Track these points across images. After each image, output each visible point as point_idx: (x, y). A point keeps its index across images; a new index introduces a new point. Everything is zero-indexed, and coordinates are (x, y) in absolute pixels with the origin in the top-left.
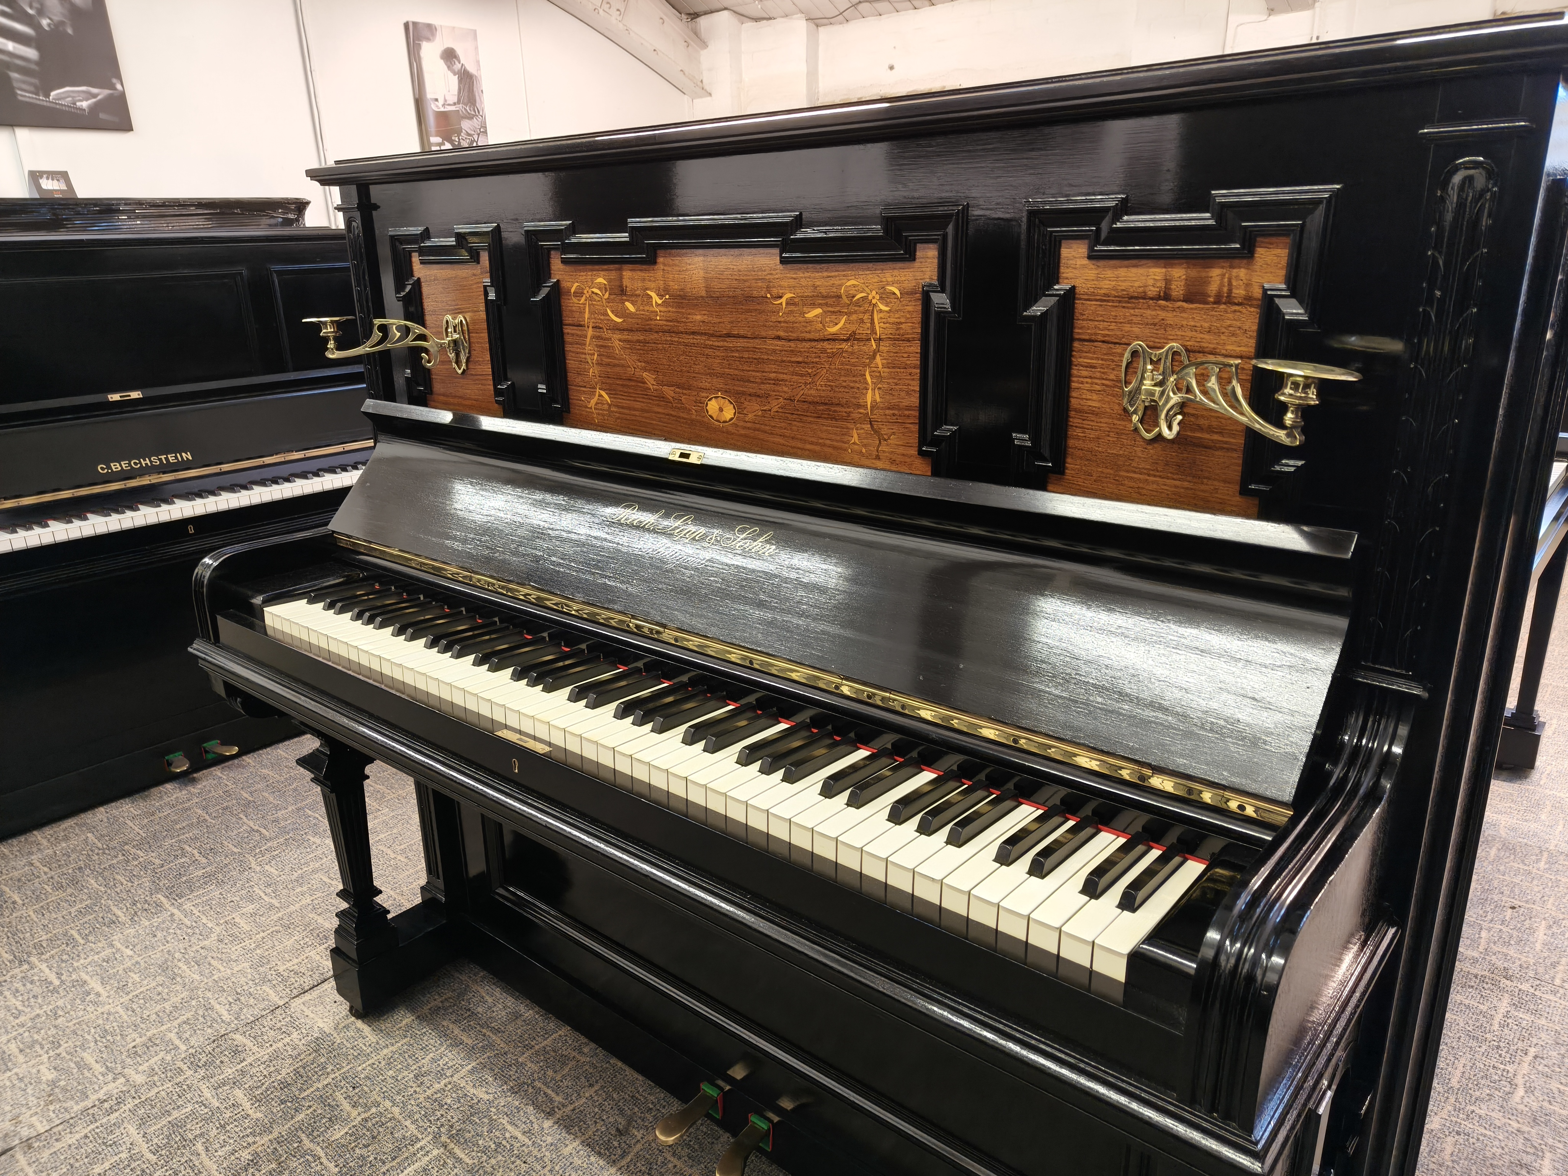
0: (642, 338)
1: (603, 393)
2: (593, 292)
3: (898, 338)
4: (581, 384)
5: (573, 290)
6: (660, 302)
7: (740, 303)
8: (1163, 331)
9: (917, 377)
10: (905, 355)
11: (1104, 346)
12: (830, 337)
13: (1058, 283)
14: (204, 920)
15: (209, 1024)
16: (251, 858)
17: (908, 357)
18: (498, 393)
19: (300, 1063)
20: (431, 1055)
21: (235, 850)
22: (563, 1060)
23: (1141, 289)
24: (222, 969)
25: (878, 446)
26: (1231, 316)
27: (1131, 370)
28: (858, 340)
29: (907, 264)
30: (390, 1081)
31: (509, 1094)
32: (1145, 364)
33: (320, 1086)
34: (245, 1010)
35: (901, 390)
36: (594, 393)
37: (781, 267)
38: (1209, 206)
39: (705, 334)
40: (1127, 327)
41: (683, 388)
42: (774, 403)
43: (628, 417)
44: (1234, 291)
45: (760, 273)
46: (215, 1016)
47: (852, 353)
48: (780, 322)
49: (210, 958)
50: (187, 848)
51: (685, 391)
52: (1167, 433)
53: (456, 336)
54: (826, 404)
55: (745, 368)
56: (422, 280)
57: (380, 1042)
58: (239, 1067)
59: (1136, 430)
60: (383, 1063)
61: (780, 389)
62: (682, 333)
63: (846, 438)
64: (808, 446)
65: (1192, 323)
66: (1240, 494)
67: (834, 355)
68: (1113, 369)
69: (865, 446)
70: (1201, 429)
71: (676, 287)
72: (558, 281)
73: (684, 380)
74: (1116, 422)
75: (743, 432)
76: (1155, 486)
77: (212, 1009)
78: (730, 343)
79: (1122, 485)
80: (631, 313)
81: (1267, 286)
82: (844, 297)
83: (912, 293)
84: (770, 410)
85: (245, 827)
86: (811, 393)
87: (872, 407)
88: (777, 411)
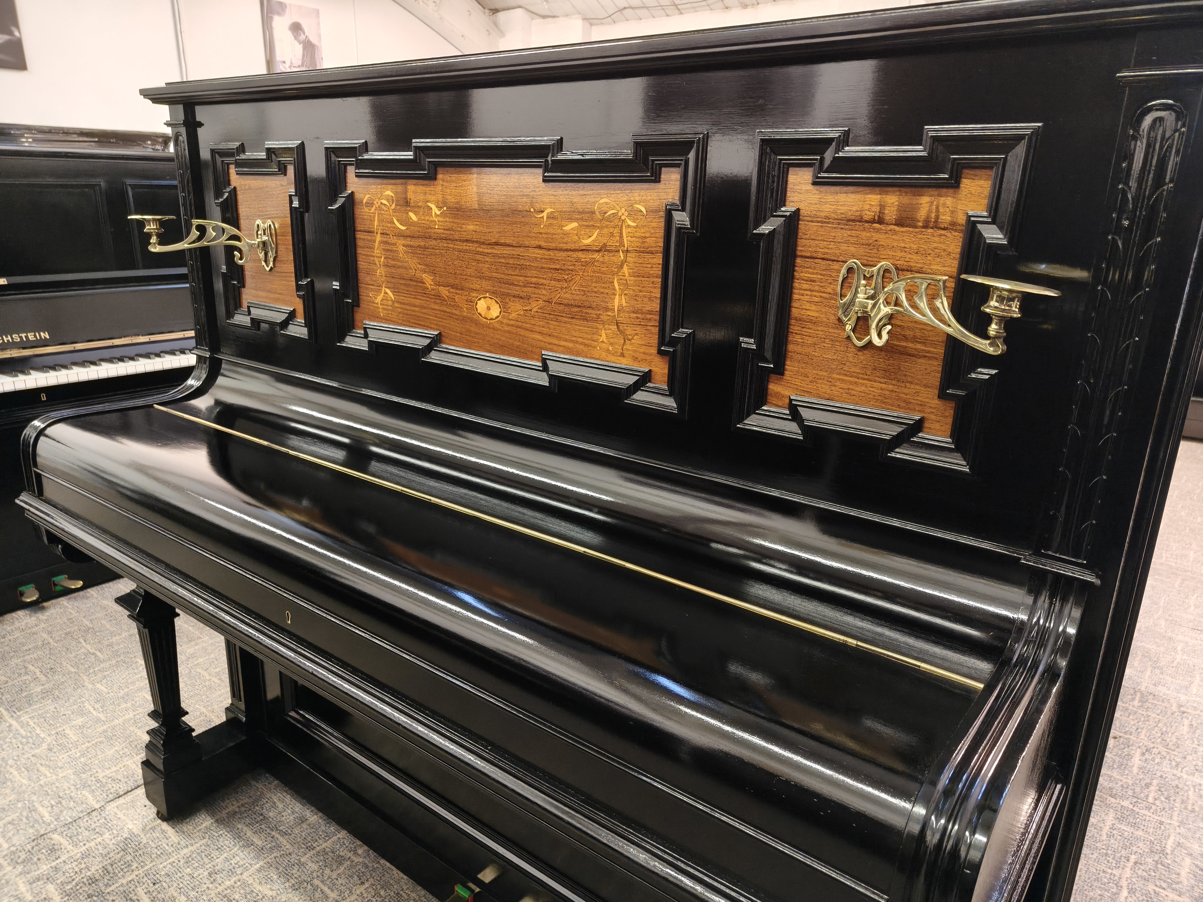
0: (422, 244)
1: (388, 291)
2: (382, 203)
3: (644, 251)
4: (370, 282)
5: (365, 201)
6: (438, 213)
7: (508, 216)
8: (875, 251)
9: (659, 285)
10: (649, 266)
11: (824, 262)
12: (584, 248)
13: (785, 205)
14: (38, 731)
15: (31, 824)
16: (85, 678)
17: (652, 267)
18: (299, 288)
19: (109, 861)
20: (225, 855)
21: (73, 670)
22: (340, 860)
23: (858, 213)
24: (49, 775)
25: (624, 345)
26: (936, 239)
27: (846, 285)
28: (609, 251)
29: (652, 185)
30: (187, 878)
31: (290, 890)
32: (859, 280)
33: (124, 881)
34: (65, 812)
35: (645, 297)
36: (380, 291)
37: (543, 185)
38: (922, 140)
39: (477, 242)
40: (844, 247)
41: (457, 289)
42: (534, 304)
43: (409, 312)
44: (941, 217)
45: (525, 190)
46: (37, 817)
47: (603, 263)
48: (541, 233)
49: (39, 765)
50: (31, 668)
51: (458, 291)
52: (877, 342)
53: (265, 238)
54: (579, 306)
55: (510, 272)
56: (238, 189)
57: (182, 843)
58: (54, 864)
59: (849, 338)
60: (182, 861)
61: (539, 292)
62: (456, 240)
63: (596, 337)
64: (563, 343)
65: (903, 245)
66: (939, 397)
67: (587, 264)
68: (830, 284)
69: (612, 344)
70: (906, 338)
71: (453, 200)
72: (352, 192)
73: (457, 282)
74: (831, 330)
75: (507, 328)
76: (863, 388)
77: (35, 810)
78: (497, 250)
79: (835, 386)
80: (414, 222)
81: (971, 213)
82: (597, 213)
83: (657, 211)
84: (531, 310)
85: (83, 650)
86: (567, 296)
87: (619, 310)
88: (537, 312)
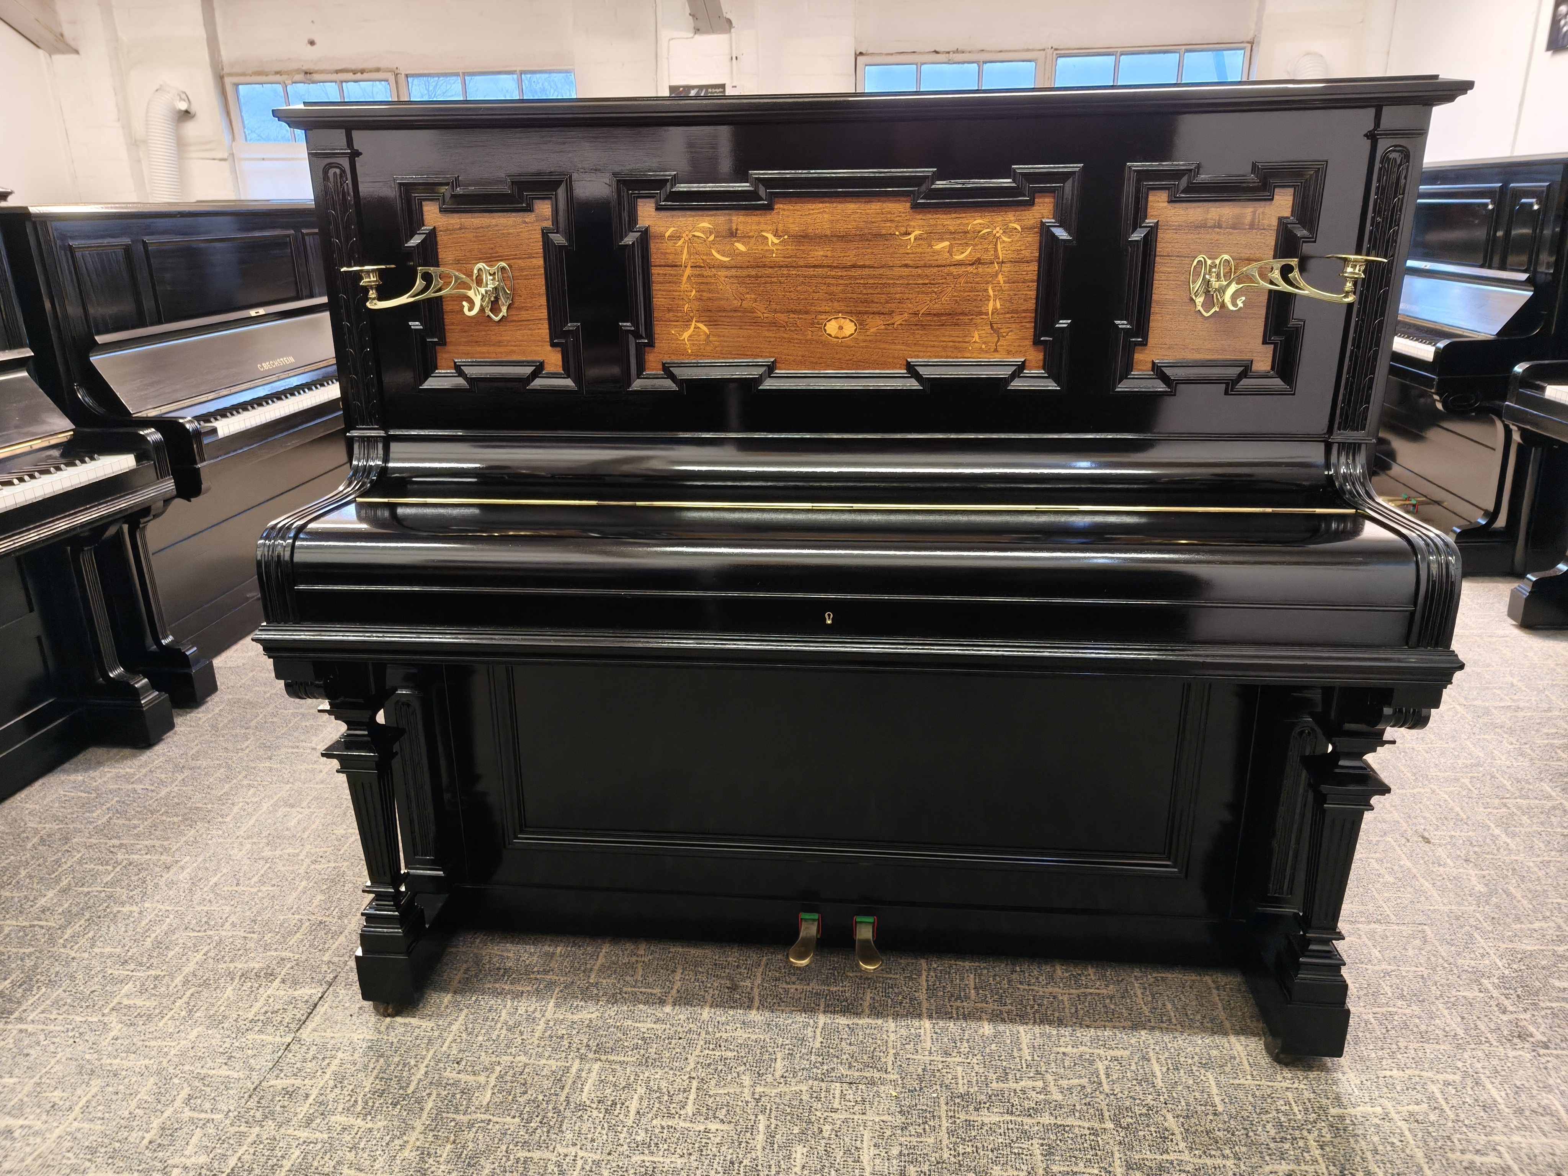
0: (753, 273)
1: (701, 325)
2: (694, 236)
3: (1019, 261)
4: (670, 319)
5: (667, 235)
6: (776, 241)
7: (868, 240)
8: (1217, 248)
9: (1034, 288)
10: (1024, 273)
11: (1179, 258)
12: (956, 263)
13: (1148, 219)
14: (80, 1019)
15: (223, 1088)
16: (61, 950)
17: (1027, 274)
18: (554, 335)
19: (376, 1071)
20: (504, 1011)
22: (630, 966)
23: (1203, 222)
24: (172, 1044)
25: (998, 341)
26: (1259, 236)
27: (1196, 273)
28: (982, 264)
29: (1027, 208)
30: (487, 1043)
32: (1206, 269)
33: (418, 1077)
34: (252, 1061)
35: (1019, 298)
36: (688, 326)
37: (911, 211)
39: (828, 266)
40: (1193, 246)
41: (799, 313)
42: (898, 318)
43: (730, 344)
44: (1260, 221)
46: (220, 1079)
47: (977, 274)
48: (907, 253)
49: (140, 1043)
51: (800, 316)
52: (1232, 310)
54: (950, 314)
55: (870, 291)
56: (438, 230)
57: (440, 1023)
58: (310, 1101)
59: (1198, 311)
60: (463, 1035)
61: (904, 306)
62: (801, 267)
63: (967, 339)
64: (930, 349)
65: (1236, 242)
66: (1263, 343)
67: (959, 276)
68: (1183, 274)
69: (984, 343)
71: (797, 229)
72: (647, 228)
73: (800, 307)
74: (1184, 308)
75: (862, 344)
76: (1209, 346)
78: (853, 273)
79: (1187, 348)
80: (742, 253)
81: (1281, 216)
82: (971, 232)
83: (1032, 228)
84: (893, 324)
86: (937, 307)
87: (992, 314)
88: (901, 324)
